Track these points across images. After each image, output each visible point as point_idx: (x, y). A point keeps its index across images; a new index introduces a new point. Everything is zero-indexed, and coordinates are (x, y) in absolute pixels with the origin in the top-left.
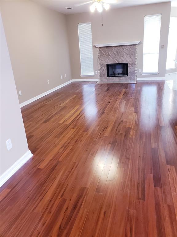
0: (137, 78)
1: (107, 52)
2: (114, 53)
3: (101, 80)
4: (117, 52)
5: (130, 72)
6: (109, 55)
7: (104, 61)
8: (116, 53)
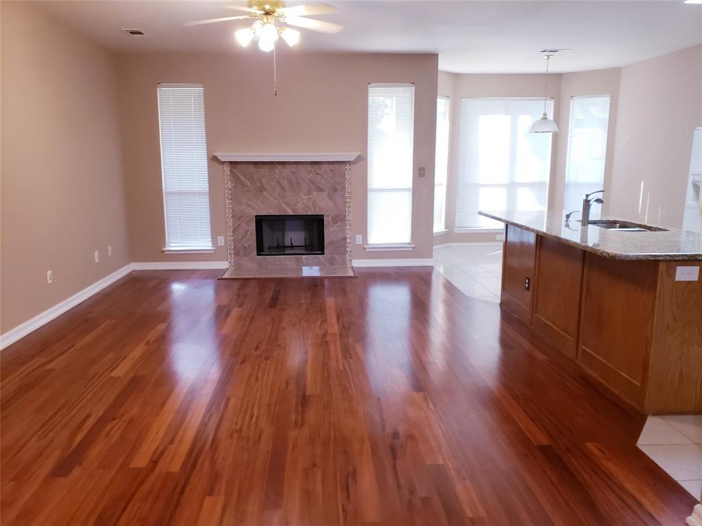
0: (353, 261)
1: (256, 179)
2: (278, 182)
3: (238, 266)
4: (290, 182)
5: (329, 243)
6: (262, 189)
7: (249, 205)
8: (285, 183)
